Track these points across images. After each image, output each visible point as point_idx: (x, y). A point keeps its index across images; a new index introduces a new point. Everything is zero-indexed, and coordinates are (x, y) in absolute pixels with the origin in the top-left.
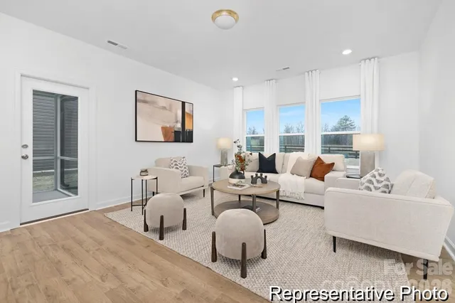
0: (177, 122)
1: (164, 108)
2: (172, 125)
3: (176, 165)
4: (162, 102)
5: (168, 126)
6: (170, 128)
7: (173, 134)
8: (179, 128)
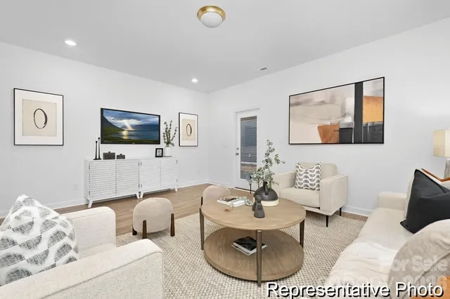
0: (344, 115)
1: (323, 103)
2: (334, 121)
3: (306, 177)
4: (318, 97)
5: (329, 123)
6: (332, 125)
7: (337, 133)
8: (349, 124)
